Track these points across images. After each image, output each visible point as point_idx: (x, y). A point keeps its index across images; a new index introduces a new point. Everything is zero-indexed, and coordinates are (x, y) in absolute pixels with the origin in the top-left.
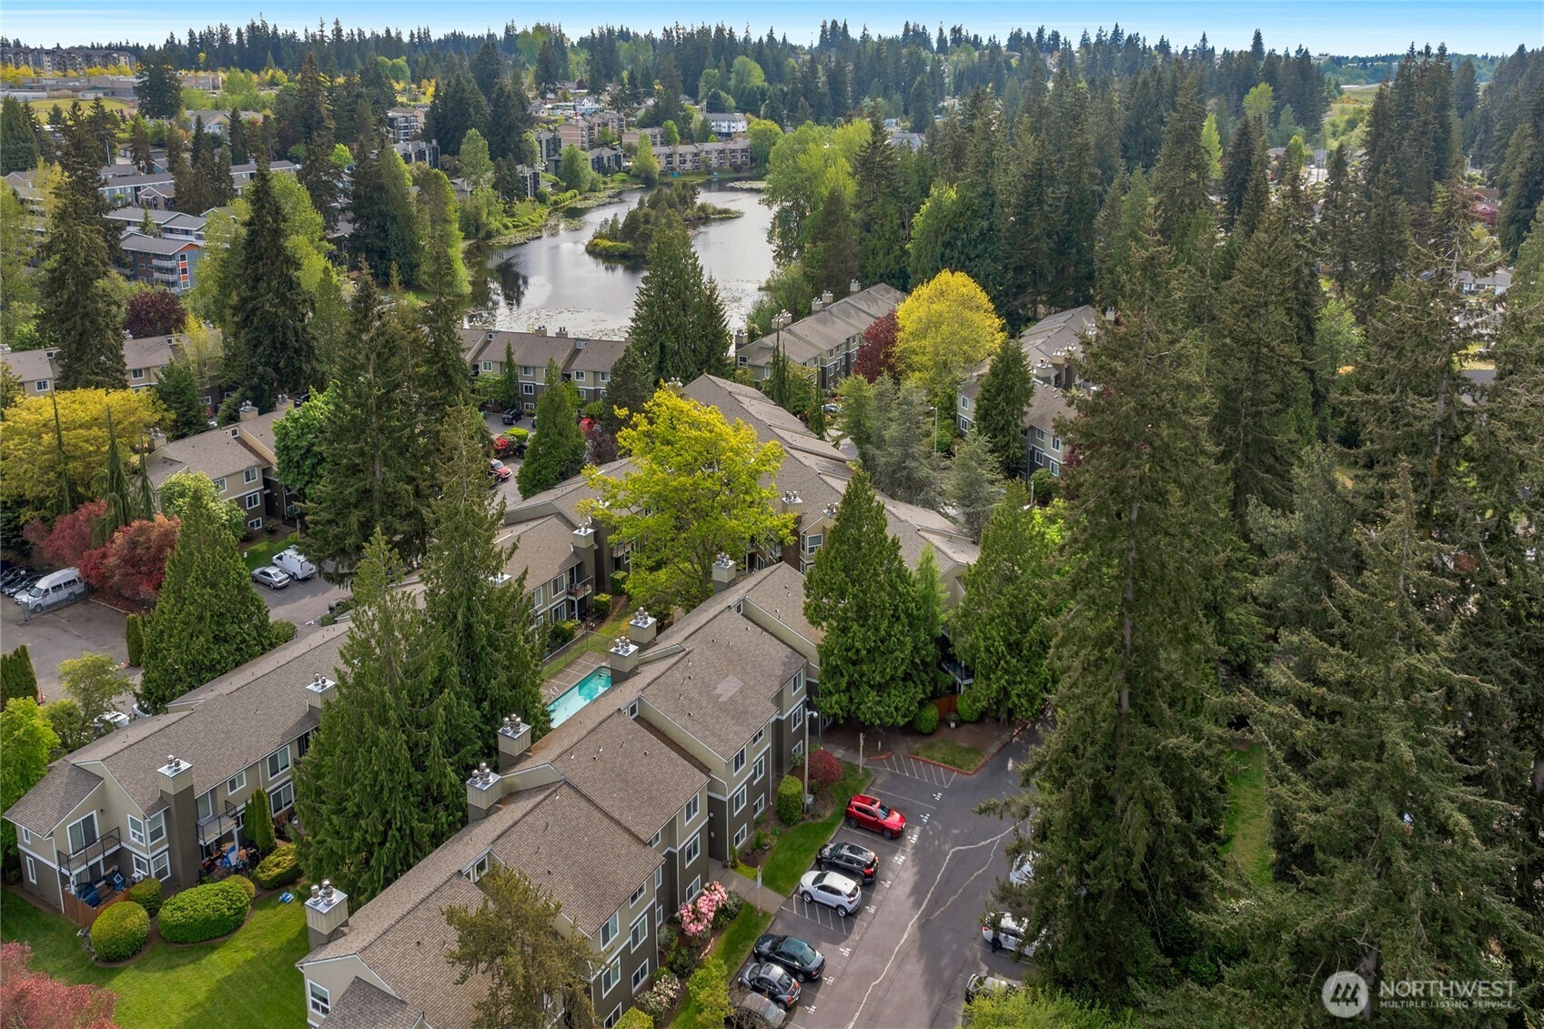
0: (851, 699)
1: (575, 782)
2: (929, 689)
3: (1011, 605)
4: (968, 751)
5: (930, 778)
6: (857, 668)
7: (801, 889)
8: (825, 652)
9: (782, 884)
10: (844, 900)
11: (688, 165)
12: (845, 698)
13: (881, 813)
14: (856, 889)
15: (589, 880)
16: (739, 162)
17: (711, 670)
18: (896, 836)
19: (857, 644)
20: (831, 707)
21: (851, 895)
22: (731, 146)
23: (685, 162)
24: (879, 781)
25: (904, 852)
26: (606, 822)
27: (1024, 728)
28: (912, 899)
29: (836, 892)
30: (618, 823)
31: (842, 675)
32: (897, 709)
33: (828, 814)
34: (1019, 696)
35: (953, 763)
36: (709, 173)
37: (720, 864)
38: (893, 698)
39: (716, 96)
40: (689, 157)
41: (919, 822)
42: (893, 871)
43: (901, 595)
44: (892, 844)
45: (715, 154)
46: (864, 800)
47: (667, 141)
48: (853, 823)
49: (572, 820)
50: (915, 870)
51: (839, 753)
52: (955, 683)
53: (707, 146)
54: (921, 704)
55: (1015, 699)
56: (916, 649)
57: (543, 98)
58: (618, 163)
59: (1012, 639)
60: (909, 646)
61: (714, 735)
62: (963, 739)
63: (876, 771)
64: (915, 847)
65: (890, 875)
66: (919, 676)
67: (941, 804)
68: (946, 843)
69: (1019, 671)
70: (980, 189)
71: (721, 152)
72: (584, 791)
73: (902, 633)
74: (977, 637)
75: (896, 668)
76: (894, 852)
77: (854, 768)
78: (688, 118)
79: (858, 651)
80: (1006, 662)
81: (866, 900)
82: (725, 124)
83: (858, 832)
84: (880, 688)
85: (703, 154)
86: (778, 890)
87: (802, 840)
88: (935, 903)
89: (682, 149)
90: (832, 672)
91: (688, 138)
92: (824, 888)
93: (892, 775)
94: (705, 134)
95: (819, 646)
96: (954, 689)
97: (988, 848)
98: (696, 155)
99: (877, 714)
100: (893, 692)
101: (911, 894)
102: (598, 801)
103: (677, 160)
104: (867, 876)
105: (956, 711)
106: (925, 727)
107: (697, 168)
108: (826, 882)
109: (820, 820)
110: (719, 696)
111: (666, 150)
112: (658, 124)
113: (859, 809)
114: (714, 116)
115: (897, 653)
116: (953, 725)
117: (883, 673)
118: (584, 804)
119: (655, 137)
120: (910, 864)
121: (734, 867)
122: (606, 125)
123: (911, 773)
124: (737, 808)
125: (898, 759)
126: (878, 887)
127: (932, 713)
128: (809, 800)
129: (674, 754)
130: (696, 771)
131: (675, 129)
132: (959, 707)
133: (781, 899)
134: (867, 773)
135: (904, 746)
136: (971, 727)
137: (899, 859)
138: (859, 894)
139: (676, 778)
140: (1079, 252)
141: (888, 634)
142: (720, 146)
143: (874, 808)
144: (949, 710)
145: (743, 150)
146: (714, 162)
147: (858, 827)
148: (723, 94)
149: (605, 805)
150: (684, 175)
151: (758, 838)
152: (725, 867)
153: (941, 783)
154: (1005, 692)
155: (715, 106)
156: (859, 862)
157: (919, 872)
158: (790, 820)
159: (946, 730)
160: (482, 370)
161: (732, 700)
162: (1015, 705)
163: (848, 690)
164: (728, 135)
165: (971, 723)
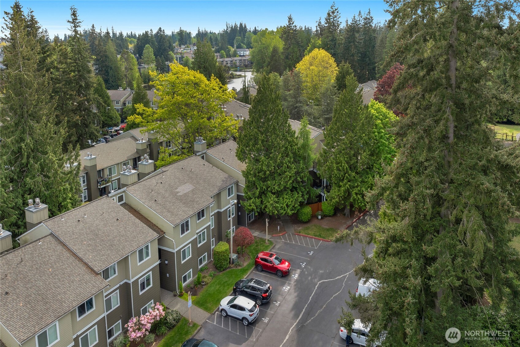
0: (262, 202)
1: (57, 234)
2: (306, 197)
3: (351, 143)
4: (328, 230)
5: (307, 244)
6: (265, 183)
7: (221, 308)
8: (246, 174)
9: (209, 305)
10: (246, 314)
12: (258, 201)
13: (277, 262)
14: (255, 306)
15: (40, 298)
16: (247, 64)
17: (176, 180)
18: (285, 274)
19: (264, 168)
20: (250, 206)
21: (251, 311)
22: (244, 58)
23: (228, 64)
24: (277, 247)
25: (289, 284)
26: (72, 259)
27: (359, 219)
28: (293, 312)
29: (242, 309)
30: (80, 260)
31: (257, 189)
32: (288, 206)
33: (245, 264)
34: (356, 194)
35: (320, 236)
36: (236, 67)
37: (172, 294)
38: (285, 200)
39: (240, 44)
40: (229, 62)
41: (299, 267)
42: (282, 295)
43: (289, 142)
44: (283, 280)
45: (238, 61)
46: (267, 254)
47: (222, 57)
48: (260, 268)
49: (45, 257)
50: (296, 294)
51: (256, 234)
52: (320, 195)
53: (235, 58)
54: (302, 204)
55: (354, 195)
56: (297, 173)
57: (180, 46)
59: (352, 162)
60: (294, 171)
61: (169, 211)
62: (325, 224)
63: (276, 242)
64: (297, 281)
65: (280, 298)
66: (300, 189)
67: (312, 257)
68: (316, 278)
69: (356, 180)
70: (330, 38)
71: (240, 60)
72: (62, 239)
73: (289, 162)
74: (332, 163)
75: (287, 182)
76: (283, 284)
77: (263, 240)
78: (229, 51)
79: (265, 172)
80: (349, 175)
81: (262, 314)
82: (242, 52)
83: (262, 274)
84: (278, 194)
85: (234, 61)
86: (206, 309)
87: (227, 279)
88: (308, 314)
89: (226, 59)
90: (251, 186)
91: (229, 56)
92: (235, 306)
93: (285, 243)
94: (235, 55)
95: (243, 172)
96: (320, 197)
97: (341, 280)
98: (231, 61)
99: (276, 208)
100: (285, 196)
101: (292, 309)
102: (71, 246)
103: (225, 63)
104: (264, 298)
105: (322, 210)
106: (304, 218)
107: (232, 66)
108: (236, 302)
109: (240, 268)
110: (178, 192)
111: (221, 60)
112: (219, 52)
113: (262, 259)
114: (238, 50)
115: (287, 173)
116: (320, 217)
117: (279, 185)
118: (59, 248)
119: (217, 56)
120: (292, 291)
121: (181, 295)
123: (296, 242)
124: (184, 258)
125: (289, 235)
126: (271, 306)
127: (308, 210)
128: (234, 256)
129: (137, 221)
130: (151, 230)
131: (225, 53)
132: (323, 207)
133: (207, 315)
134: (271, 243)
135: (292, 229)
136: (330, 218)
137: (286, 288)
138: (257, 310)
139: (135, 234)
140: (369, 59)
141: (282, 163)
142: (240, 58)
143: (273, 259)
144: (318, 210)
145: (248, 60)
146: (238, 64)
147: (262, 271)
148: (242, 44)
149: (75, 249)
151: (199, 278)
152: (175, 296)
153: (313, 246)
154: (348, 193)
155: (239, 47)
156: (259, 290)
157: (298, 296)
158: (221, 267)
159: (316, 220)
160: (127, 104)
161: (186, 195)
162: (354, 200)
163: (260, 196)
164: (244, 56)
165: (330, 216)
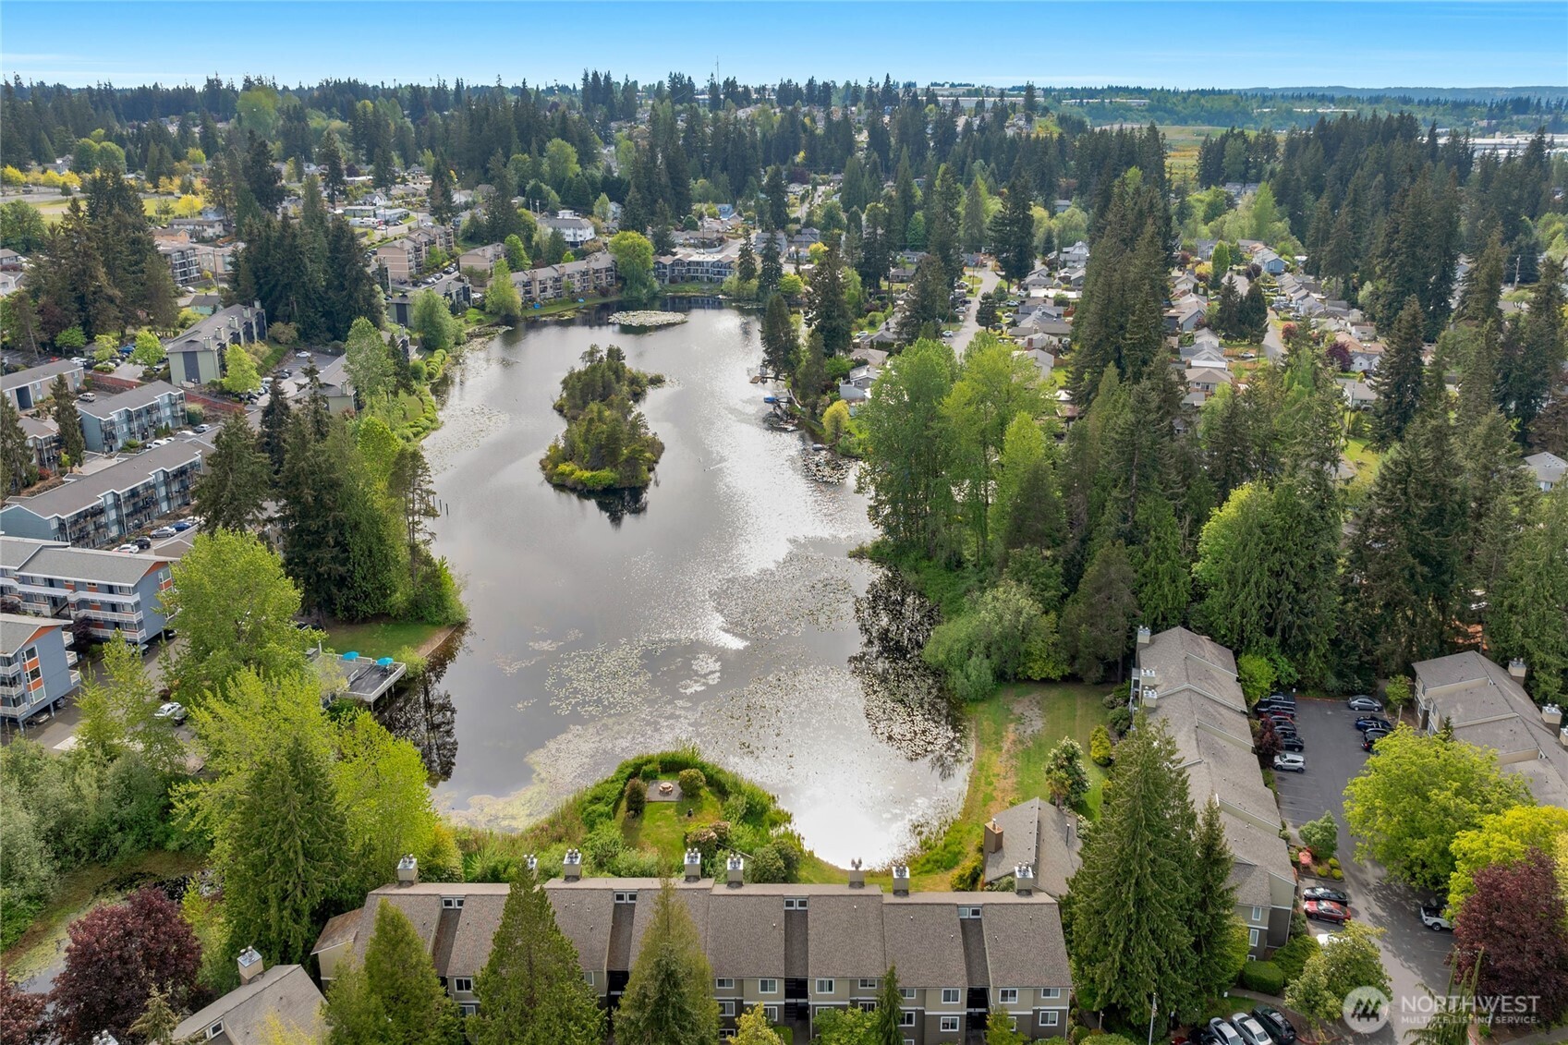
11: (550, 293)
16: (605, 285)
22: (594, 265)
23: (544, 290)
39: (537, 190)
40: (550, 283)
45: (578, 276)
47: (513, 259)
53: (568, 268)
58: (467, 298)
71: (584, 273)
82: (570, 231)
85: (565, 278)
89: (538, 274)
91: (537, 255)
94: (559, 251)
98: (557, 280)
103: (536, 288)
107: (558, 296)
112: (500, 238)
122: (432, 243)
131: (521, 245)
142: (581, 266)
145: (608, 270)
146: (577, 286)
150: (546, 305)
164: (575, 245)
